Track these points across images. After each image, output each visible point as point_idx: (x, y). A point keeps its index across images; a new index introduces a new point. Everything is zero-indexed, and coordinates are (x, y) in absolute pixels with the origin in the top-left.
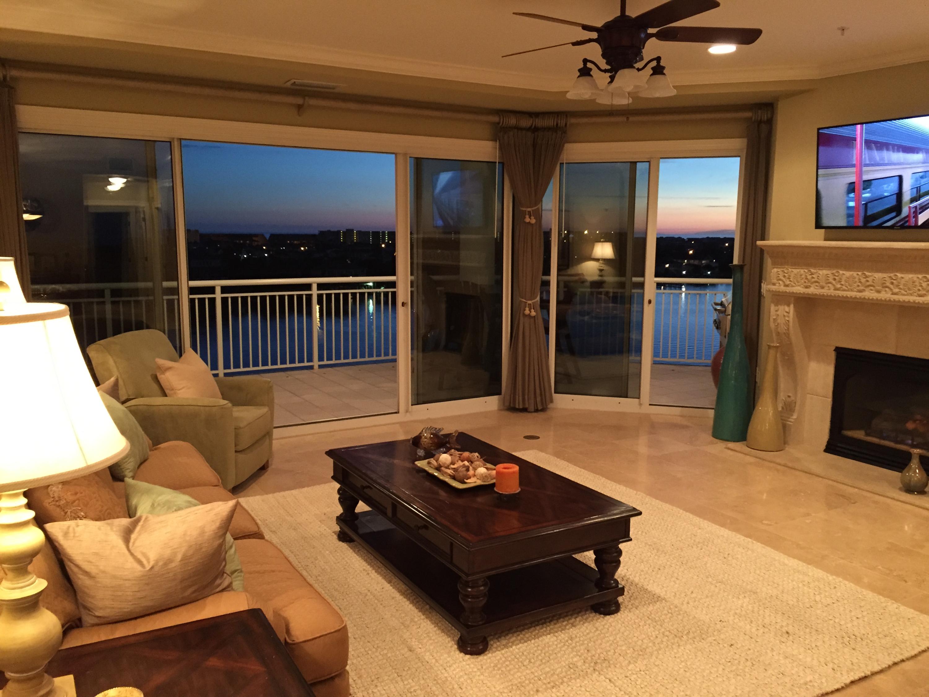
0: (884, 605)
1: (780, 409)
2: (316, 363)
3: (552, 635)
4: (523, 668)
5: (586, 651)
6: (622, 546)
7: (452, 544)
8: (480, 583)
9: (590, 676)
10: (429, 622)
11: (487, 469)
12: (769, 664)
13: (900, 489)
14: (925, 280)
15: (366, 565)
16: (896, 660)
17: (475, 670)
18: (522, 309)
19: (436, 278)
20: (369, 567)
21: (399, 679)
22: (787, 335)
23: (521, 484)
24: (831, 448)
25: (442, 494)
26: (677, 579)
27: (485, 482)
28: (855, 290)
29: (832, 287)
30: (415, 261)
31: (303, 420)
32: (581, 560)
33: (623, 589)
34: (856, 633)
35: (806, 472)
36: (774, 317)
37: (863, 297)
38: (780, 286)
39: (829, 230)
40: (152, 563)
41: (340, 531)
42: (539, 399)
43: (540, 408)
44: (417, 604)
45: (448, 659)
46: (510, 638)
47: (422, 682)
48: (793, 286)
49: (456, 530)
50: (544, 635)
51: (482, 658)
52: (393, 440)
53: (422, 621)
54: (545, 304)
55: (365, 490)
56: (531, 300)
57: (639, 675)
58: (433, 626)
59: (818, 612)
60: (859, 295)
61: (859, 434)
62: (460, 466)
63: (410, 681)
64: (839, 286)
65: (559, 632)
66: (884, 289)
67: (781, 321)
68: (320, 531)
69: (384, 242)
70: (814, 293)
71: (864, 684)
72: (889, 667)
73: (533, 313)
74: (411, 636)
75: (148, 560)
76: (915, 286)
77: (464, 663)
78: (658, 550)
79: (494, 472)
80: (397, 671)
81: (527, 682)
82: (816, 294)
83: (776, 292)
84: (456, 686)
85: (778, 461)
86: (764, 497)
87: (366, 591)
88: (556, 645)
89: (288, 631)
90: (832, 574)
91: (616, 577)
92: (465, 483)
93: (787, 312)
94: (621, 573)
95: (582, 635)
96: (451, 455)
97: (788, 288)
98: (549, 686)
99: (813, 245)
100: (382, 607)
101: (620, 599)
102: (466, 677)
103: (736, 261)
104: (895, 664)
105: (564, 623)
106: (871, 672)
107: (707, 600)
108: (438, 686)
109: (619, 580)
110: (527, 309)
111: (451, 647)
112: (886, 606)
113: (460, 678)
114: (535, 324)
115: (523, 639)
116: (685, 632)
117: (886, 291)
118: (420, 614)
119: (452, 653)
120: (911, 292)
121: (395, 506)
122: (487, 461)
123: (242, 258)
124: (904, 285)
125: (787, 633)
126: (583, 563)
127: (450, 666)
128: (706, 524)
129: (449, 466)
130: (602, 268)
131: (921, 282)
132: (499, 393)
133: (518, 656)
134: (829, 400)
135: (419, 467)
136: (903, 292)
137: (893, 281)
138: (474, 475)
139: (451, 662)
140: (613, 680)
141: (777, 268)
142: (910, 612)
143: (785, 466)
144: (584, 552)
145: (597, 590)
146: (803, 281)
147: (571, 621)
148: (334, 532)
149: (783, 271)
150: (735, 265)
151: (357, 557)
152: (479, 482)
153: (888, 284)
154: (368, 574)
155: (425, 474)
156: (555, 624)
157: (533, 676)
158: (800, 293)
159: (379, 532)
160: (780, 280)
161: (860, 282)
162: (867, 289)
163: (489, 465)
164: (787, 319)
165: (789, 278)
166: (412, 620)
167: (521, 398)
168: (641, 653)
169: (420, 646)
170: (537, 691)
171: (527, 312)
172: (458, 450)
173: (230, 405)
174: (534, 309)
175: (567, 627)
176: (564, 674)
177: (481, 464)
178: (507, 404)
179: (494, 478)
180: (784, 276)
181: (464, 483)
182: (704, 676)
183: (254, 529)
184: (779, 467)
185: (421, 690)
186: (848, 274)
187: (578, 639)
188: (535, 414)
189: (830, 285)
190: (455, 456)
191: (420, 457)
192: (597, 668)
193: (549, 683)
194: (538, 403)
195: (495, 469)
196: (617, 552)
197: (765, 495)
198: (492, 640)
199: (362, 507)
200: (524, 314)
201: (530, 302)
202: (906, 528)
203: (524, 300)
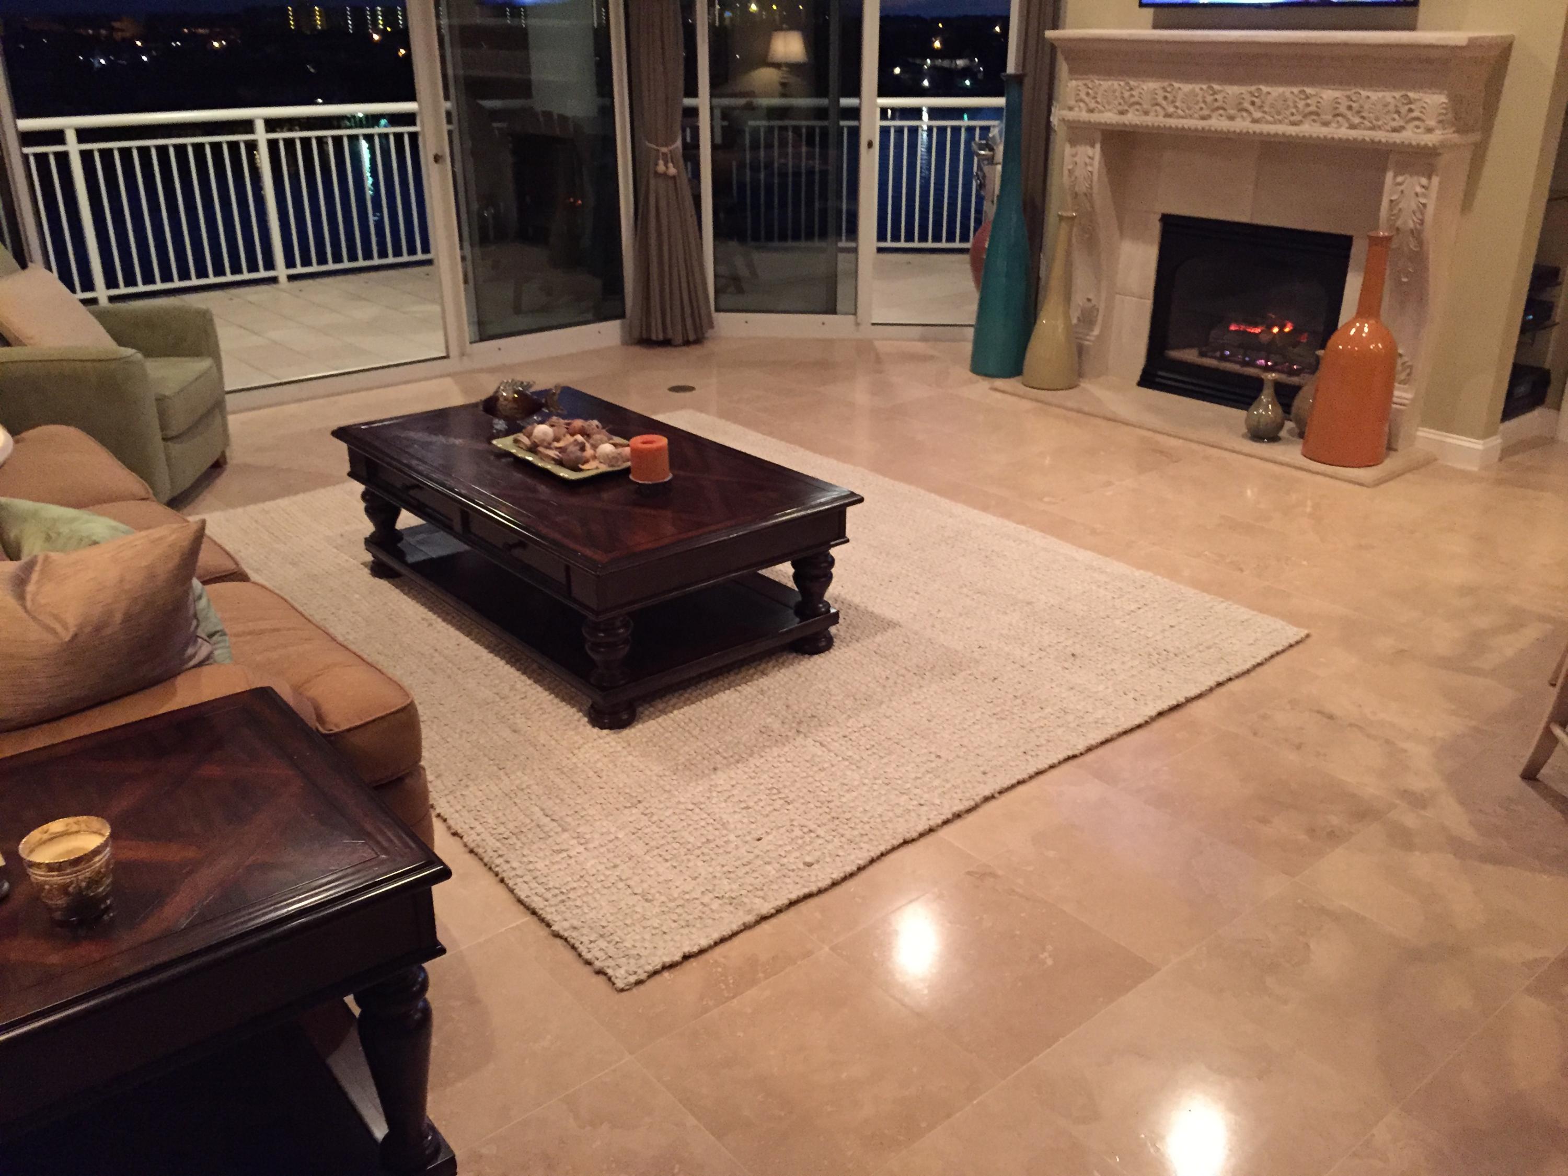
0: (1210, 605)
1: (1075, 321)
2: (281, 271)
3: (732, 689)
4: (692, 739)
5: (784, 707)
6: (834, 552)
7: (567, 569)
8: (618, 623)
9: (791, 740)
10: (540, 689)
11: (615, 445)
12: (1047, 700)
13: (1244, 436)
14: (1303, 97)
15: (426, 610)
16: (1221, 679)
17: (619, 749)
18: (652, 164)
19: (488, 104)
20: (430, 614)
21: (501, 772)
22: (1088, 195)
23: (672, 466)
24: (1148, 380)
25: (544, 490)
26: (917, 593)
27: (612, 466)
28: (1196, 115)
29: (1162, 113)
30: (450, 72)
31: (278, 379)
32: (772, 577)
33: (837, 615)
34: (1169, 648)
35: (1109, 420)
36: (1070, 167)
37: (1207, 128)
38: (1081, 110)
39: (1159, 10)
40: (73, 630)
41: (373, 562)
42: (689, 322)
43: (692, 337)
44: (518, 664)
45: (576, 738)
46: (670, 700)
47: (538, 773)
48: (1100, 111)
49: (572, 545)
50: (720, 690)
51: (627, 733)
52: (447, 406)
53: (528, 687)
54: (691, 151)
55: (412, 492)
56: (666, 145)
57: (862, 732)
58: (547, 693)
59: (1117, 622)
60: (1200, 124)
61: (1190, 355)
62: (570, 444)
63: (519, 774)
64: (1171, 110)
65: (744, 686)
66: (1239, 114)
67: (1079, 172)
68: (339, 564)
69: (377, 31)
70: (1133, 123)
71: (1176, 715)
72: (1211, 690)
73: (672, 171)
74: (513, 711)
75: (65, 626)
76: (1288, 107)
77: (601, 741)
78: (888, 554)
79: (627, 450)
80: (497, 762)
81: (699, 758)
82: (1136, 125)
83: (1074, 121)
84: (591, 774)
85: (1070, 404)
86: (1047, 461)
87: (432, 651)
88: (740, 704)
89: (320, 718)
90: (1140, 567)
91: (825, 599)
92: (581, 470)
93: (1090, 158)
94: (833, 592)
95: (777, 685)
96: (552, 426)
97: (1092, 115)
98: (731, 760)
99: (1132, 38)
100: (460, 672)
101: (833, 630)
102: (605, 760)
103: (1011, 68)
104: (1219, 685)
105: (751, 671)
106: (1186, 698)
107: (961, 619)
108: (564, 776)
109: (830, 602)
110: (661, 162)
111: (579, 720)
112: (1211, 608)
113: (596, 762)
114: (676, 189)
115: (689, 699)
116: (929, 668)
117: (1242, 116)
118: (524, 678)
119: (581, 729)
120: (1280, 118)
121: (467, 514)
122: (613, 432)
123: (97, 65)
124: (1272, 106)
125: (1073, 655)
126: (775, 581)
127: (579, 748)
128: (959, 509)
129: (550, 444)
130: (786, 81)
131: (1297, 100)
132: (621, 315)
133: (682, 724)
134: (1149, 303)
135: (500, 449)
136: (1269, 118)
137: (1254, 99)
138: (594, 457)
139: (581, 742)
140: (825, 743)
141: (1076, 79)
142: (1243, 613)
143: (1079, 411)
144: (775, 565)
145: (797, 620)
146: (1116, 102)
147: (761, 668)
148: (364, 564)
149: (1085, 85)
150: (1010, 76)
151: (409, 600)
152: (604, 468)
153: (1247, 105)
154: (430, 625)
155: (511, 459)
156: (737, 674)
157: (707, 749)
158: (1111, 125)
159: (441, 560)
160: (1082, 100)
161: (1205, 102)
162: (1215, 115)
163: (618, 440)
164: (1090, 168)
165: (1095, 98)
166: (512, 688)
167: (659, 321)
168: (865, 702)
169: (530, 723)
170: (715, 769)
171: (661, 168)
172: (564, 417)
173: (139, 356)
174: (672, 162)
175: (756, 677)
176: (754, 741)
177: (605, 438)
178: (636, 334)
179: (628, 460)
180: (1088, 94)
181: (576, 469)
182: (955, 725)
183: (231, 566)
184: (1070, 414)
185: (537, 784)
186: (1187, 88)
187: (771, 692)
188: (685, 349)
189: (1158, 108)
190: (560, 426)
191: (499, 431)
192: (801, 729)
193: (732, 757)
194: (688, 327)
195: (628, 446)
196: (826, 561)
197: (1048, 458)
198: (641, 705)
199: (406, 520)
200: (656, 173)
201: (664, 150)
202: (1249, 493)
203: (655, 147)
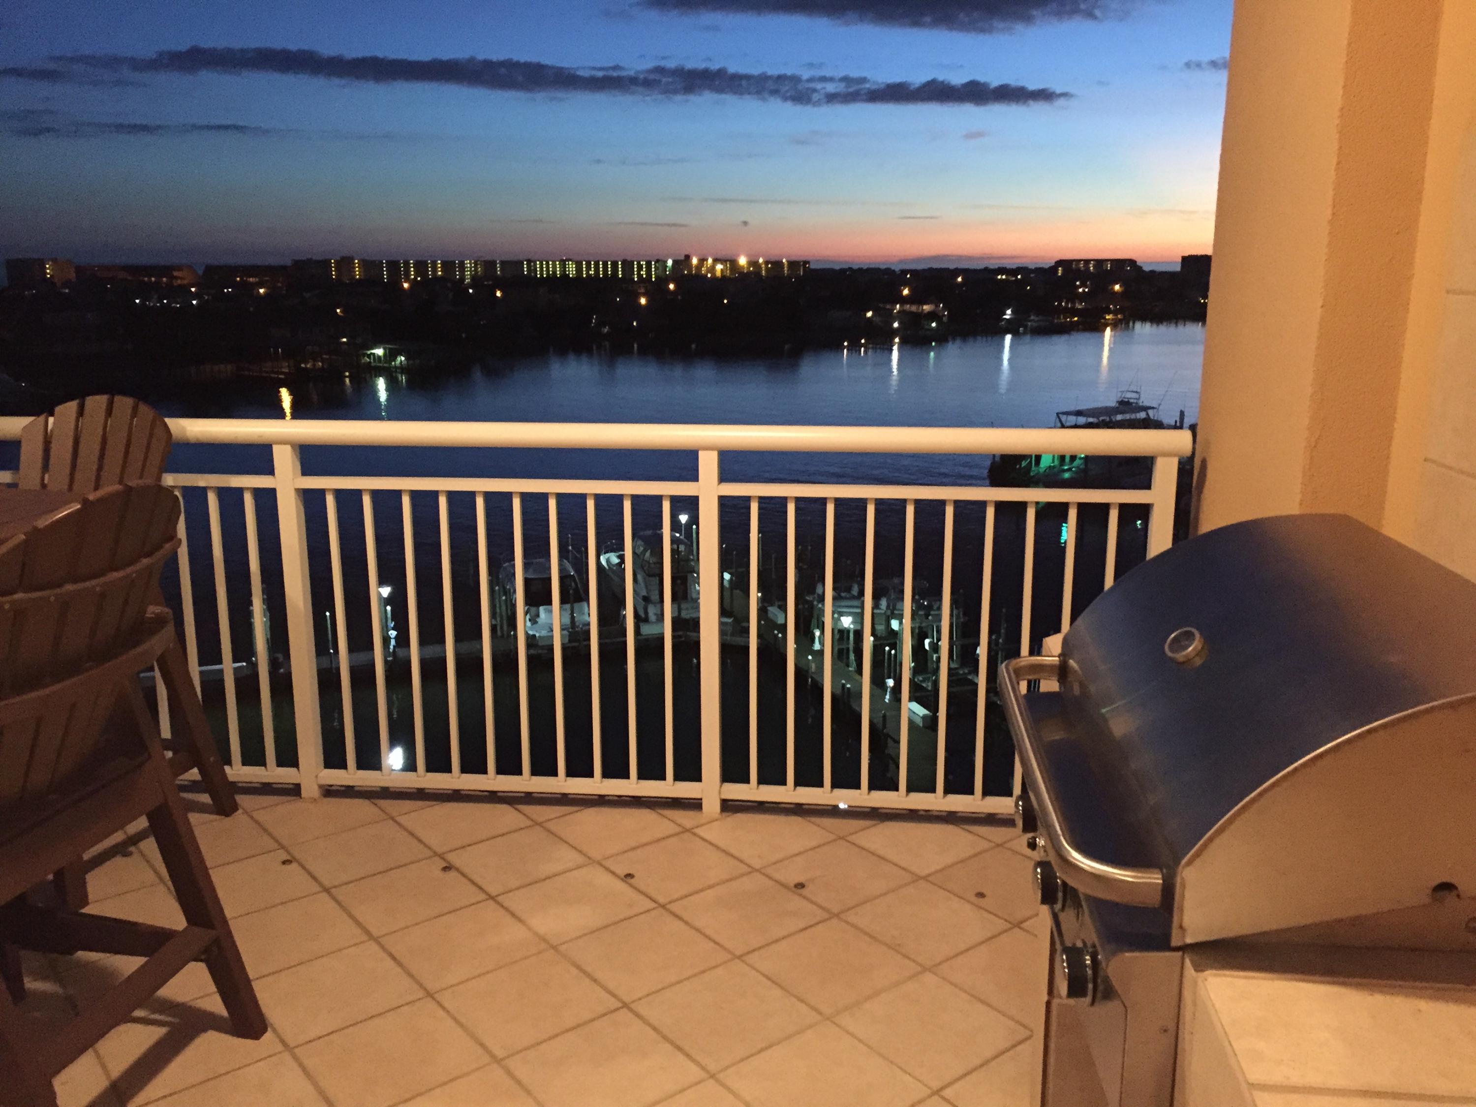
69: (407, 279)
